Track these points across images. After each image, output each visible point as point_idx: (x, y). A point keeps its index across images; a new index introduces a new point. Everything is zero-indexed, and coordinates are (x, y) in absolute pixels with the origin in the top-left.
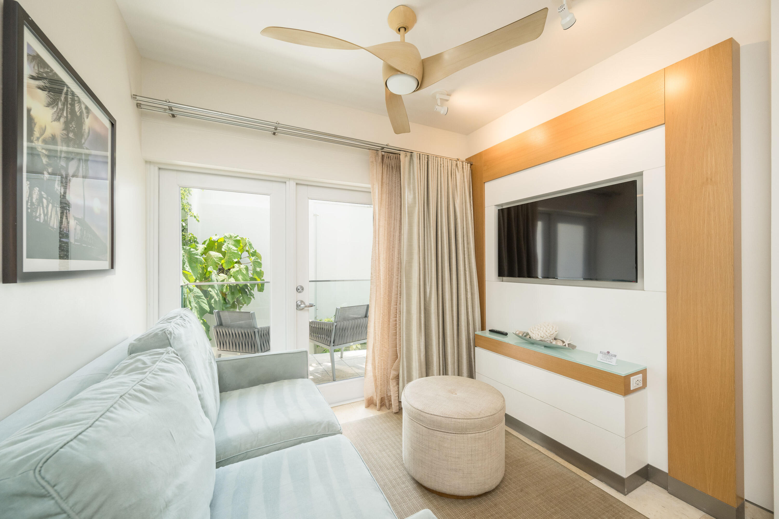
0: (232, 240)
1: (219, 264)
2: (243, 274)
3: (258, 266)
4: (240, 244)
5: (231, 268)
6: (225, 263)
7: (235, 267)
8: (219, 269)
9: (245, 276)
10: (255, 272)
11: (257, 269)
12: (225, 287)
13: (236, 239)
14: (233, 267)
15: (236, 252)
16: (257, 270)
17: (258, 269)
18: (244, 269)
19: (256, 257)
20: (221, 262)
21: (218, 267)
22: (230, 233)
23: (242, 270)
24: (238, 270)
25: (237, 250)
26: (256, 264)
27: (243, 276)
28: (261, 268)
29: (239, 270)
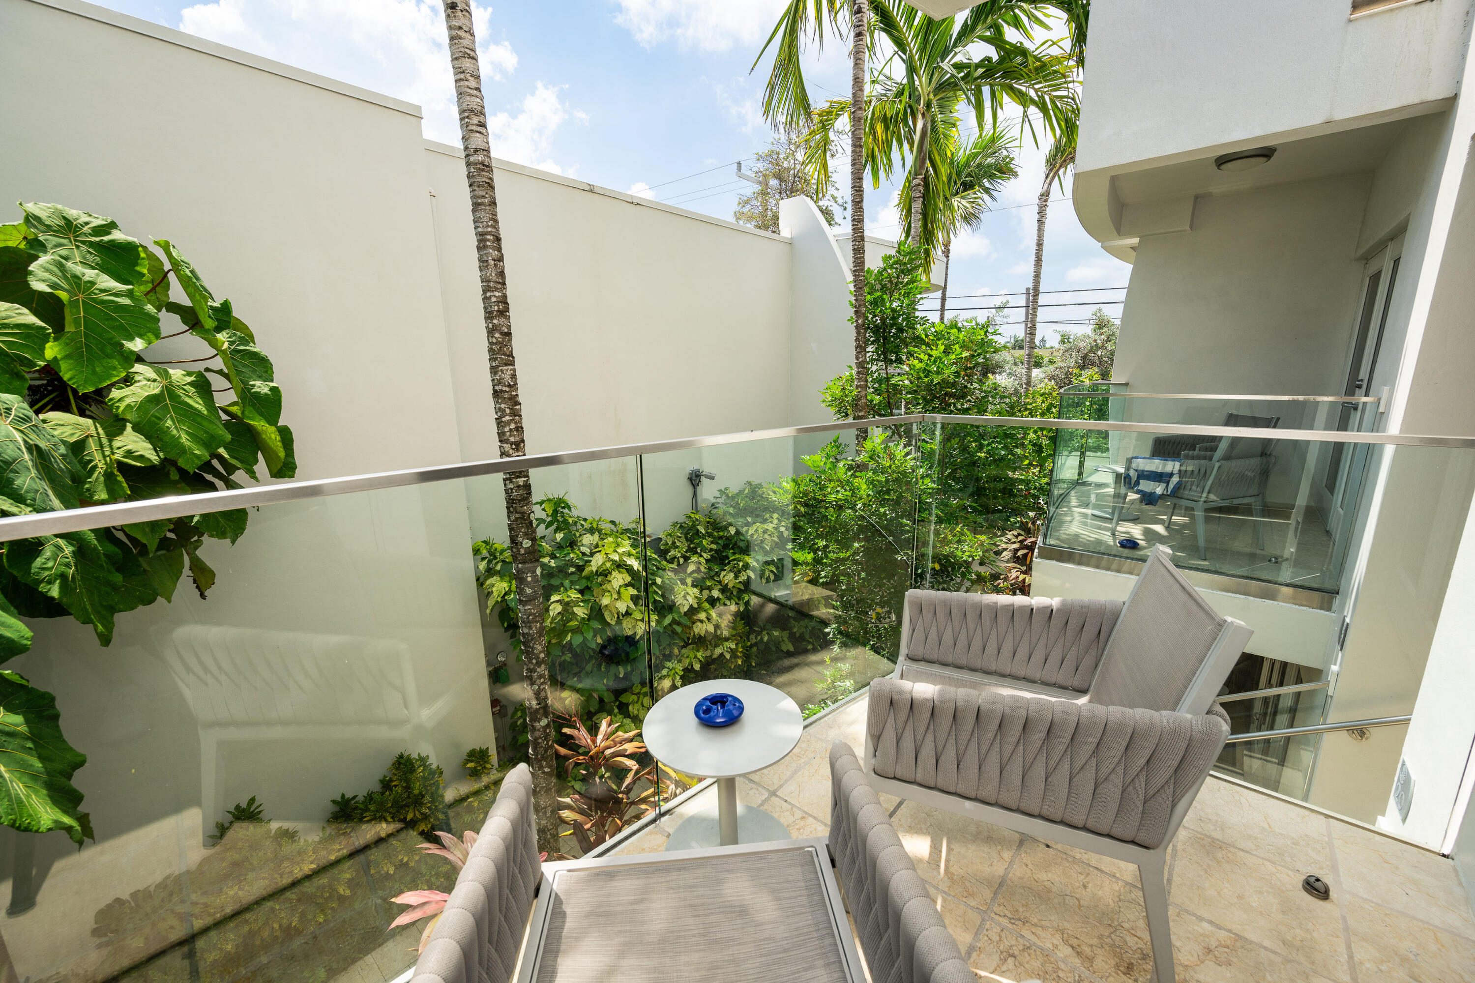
0: (84, 242)
1: (32, 364)
2: (186, 413)
3: (254, 371)
4: (138, 268)
5: (113, 385)
6: (67, 357)
7: (137, 378)
8: (30, 388)
9: (205, 423)
10: (249, 398)
11: (253, 386)
12: (102, 479)
13: (106, 238)
14: (128, 381)
15: (126, 301)
16: (255, 390)
17: (261, 387)
18: (187, 387)
19: (235, 335)
20: (42, 356)
21: (27, 376)
22: (60, 207)
23: (180, 392)
24: (157, 391)
25: (130, 294)
26: (245, 366)
27: (193, 420)
28: (272, 381)
29: (162, 392)
